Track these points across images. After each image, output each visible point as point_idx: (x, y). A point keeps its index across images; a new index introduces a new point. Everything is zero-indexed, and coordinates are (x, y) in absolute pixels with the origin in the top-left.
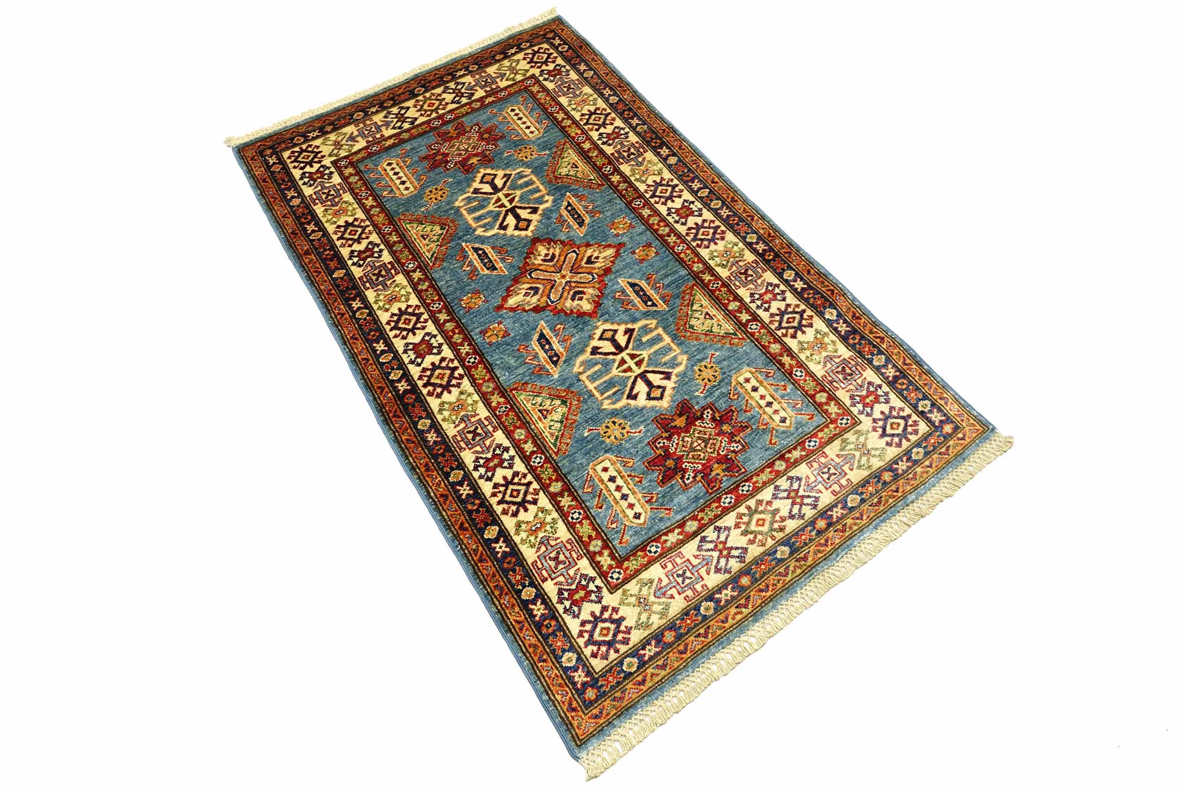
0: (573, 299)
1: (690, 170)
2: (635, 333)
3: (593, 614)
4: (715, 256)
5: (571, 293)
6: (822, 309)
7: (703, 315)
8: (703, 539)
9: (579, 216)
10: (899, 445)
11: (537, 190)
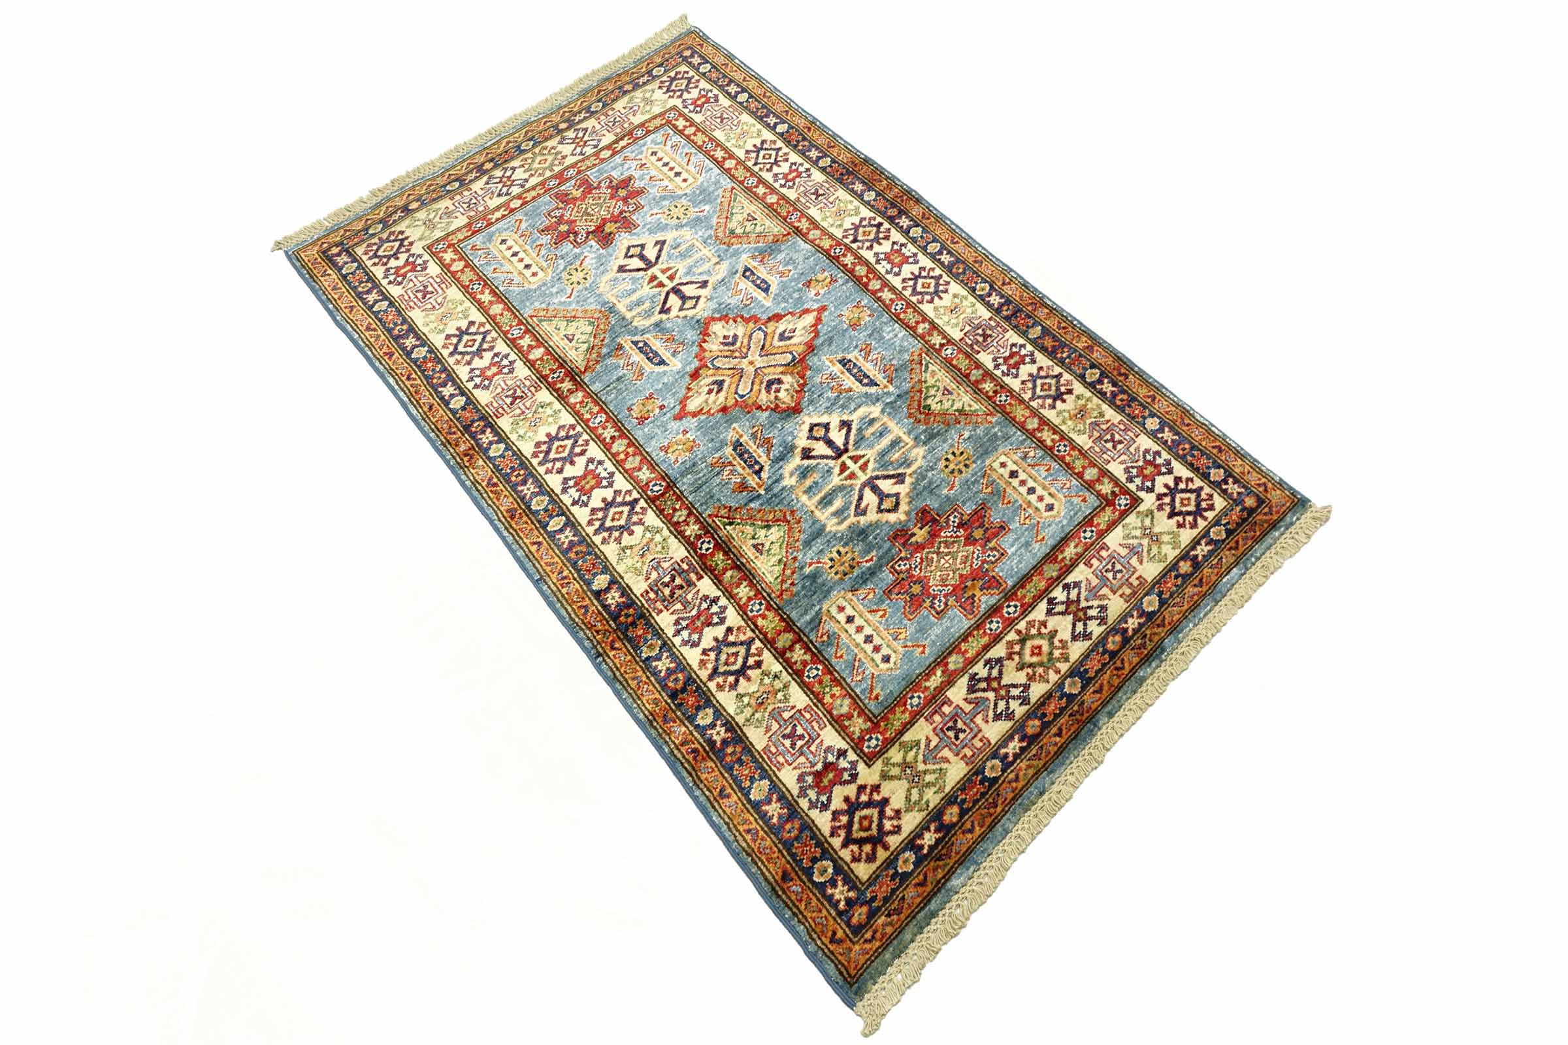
0: (735, 337)
1: (574, 565)
2: (658, 309)
3: (689, 93)
4: (552, 416)
6: (428, 355)
7: (576, 338)
9: (741, 456)
10: (391, 233)
11: (808, 491)
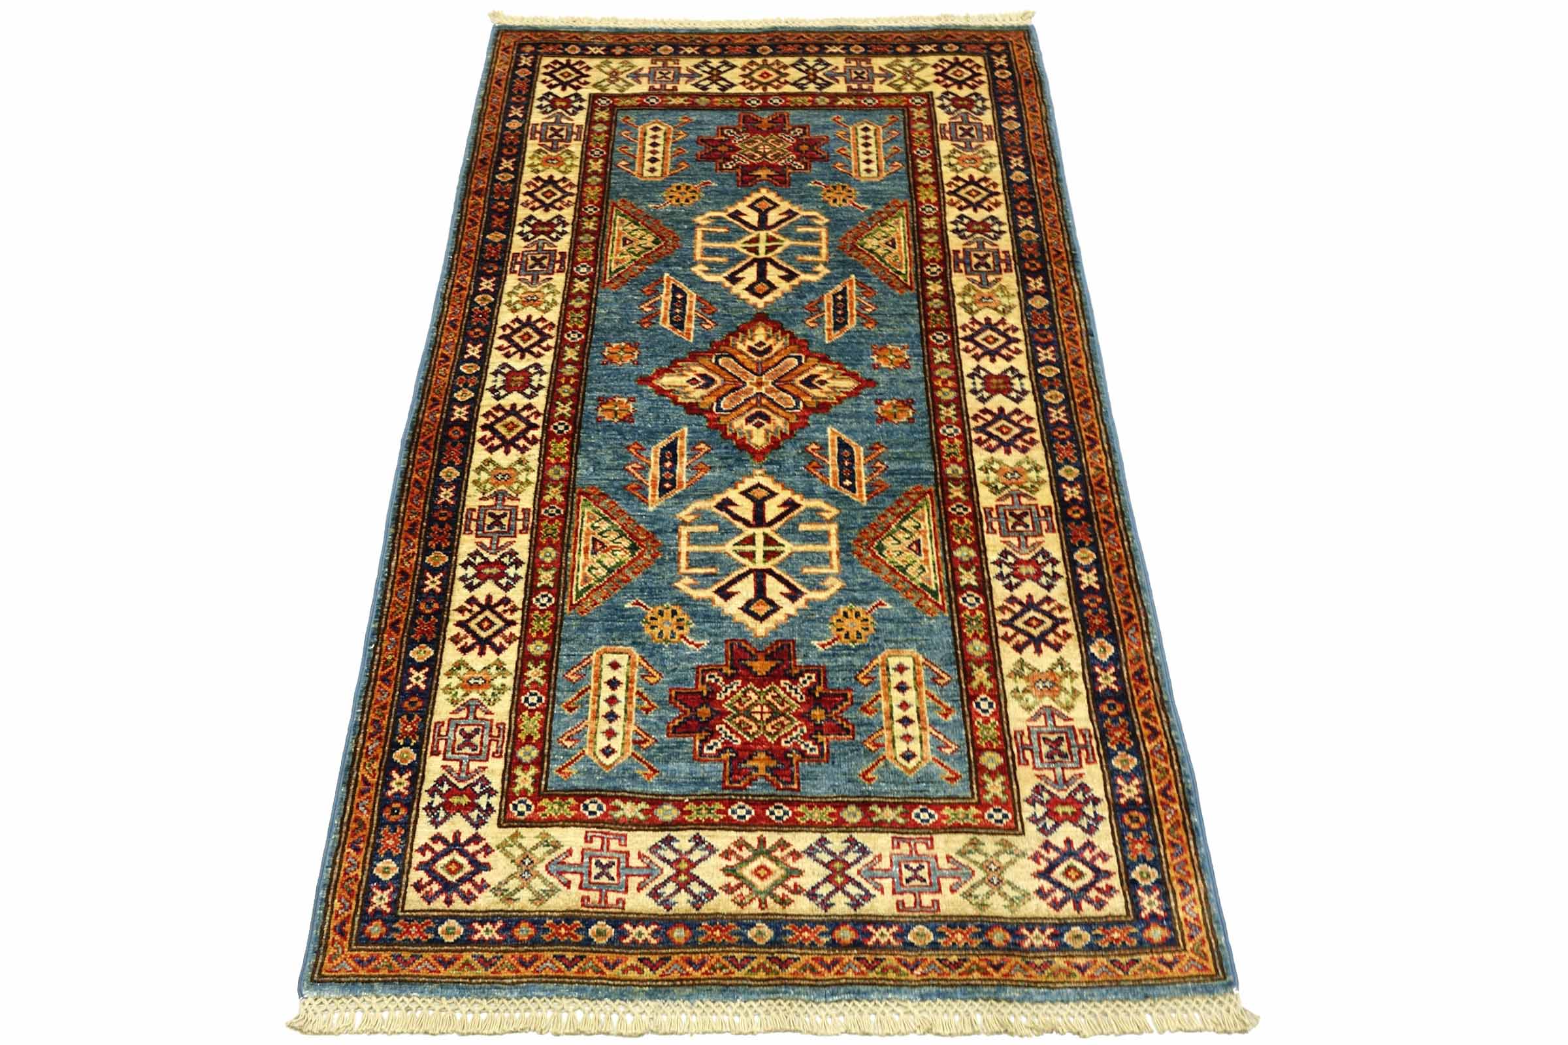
0: (748, 421)
1: (1053, 328)
2: (796, 512)
3: (457, 835)
4: (992, 469)
5: (753, 411)
6: (1094, 634)
7: (910, 542)
8: (668, 841)
9: (845, 315)
10: (1057, 905)
11: (815, 252)
